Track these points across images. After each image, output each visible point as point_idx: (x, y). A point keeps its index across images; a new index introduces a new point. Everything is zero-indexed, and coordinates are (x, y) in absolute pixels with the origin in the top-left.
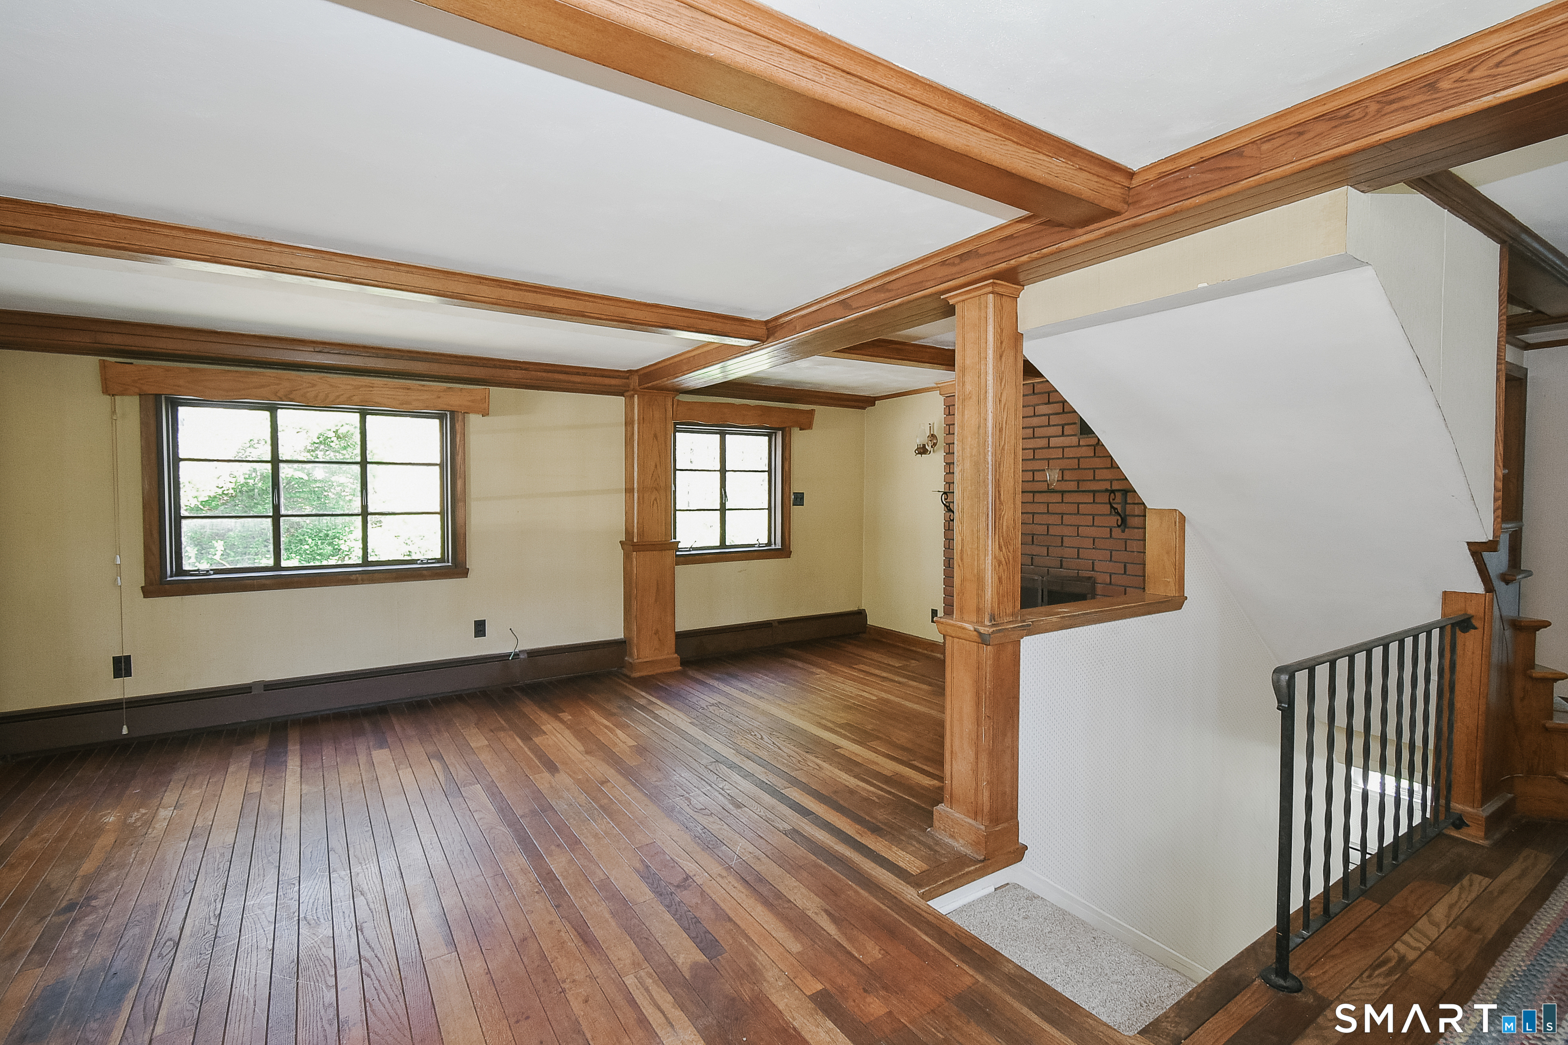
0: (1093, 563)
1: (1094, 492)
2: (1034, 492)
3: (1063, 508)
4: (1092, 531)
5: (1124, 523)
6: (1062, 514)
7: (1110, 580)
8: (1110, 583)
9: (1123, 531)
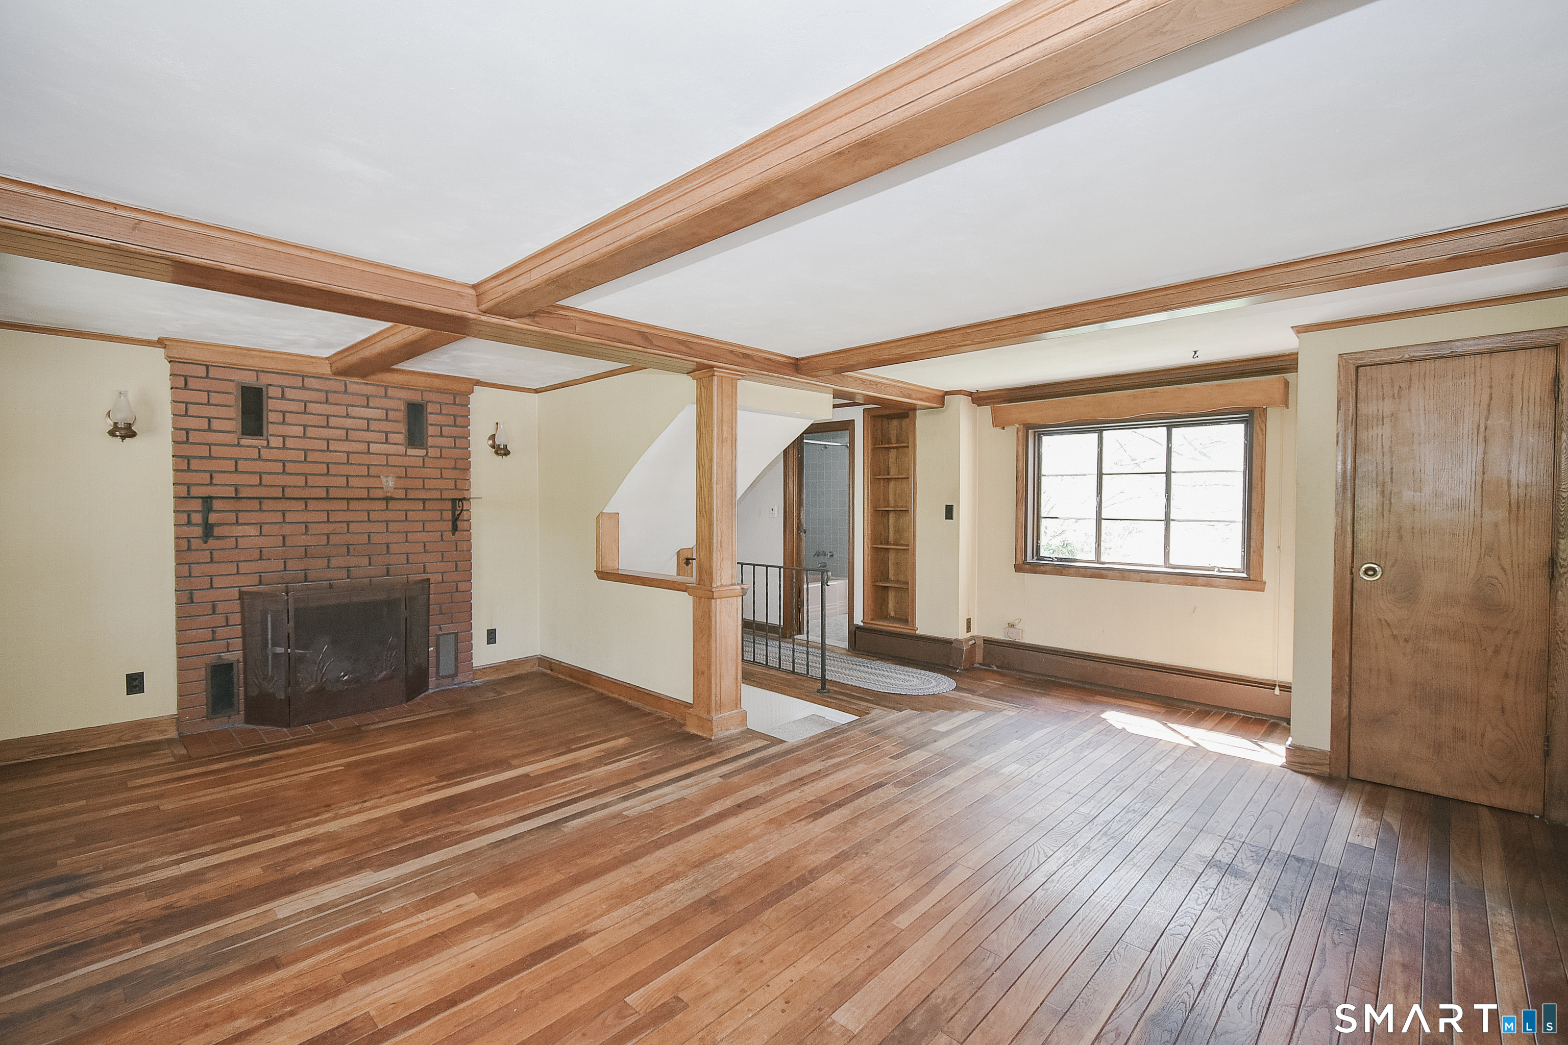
0: (424, 566)
1: (424, 500)
2: (348, 499)
3: (390, 516)
4: (423, 537)
5: (455, 529)
6: (387, 522)
7: (442, 578)
8: (443, 581)
9: (454, 534)
